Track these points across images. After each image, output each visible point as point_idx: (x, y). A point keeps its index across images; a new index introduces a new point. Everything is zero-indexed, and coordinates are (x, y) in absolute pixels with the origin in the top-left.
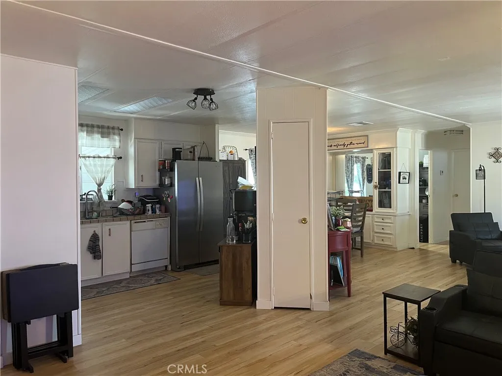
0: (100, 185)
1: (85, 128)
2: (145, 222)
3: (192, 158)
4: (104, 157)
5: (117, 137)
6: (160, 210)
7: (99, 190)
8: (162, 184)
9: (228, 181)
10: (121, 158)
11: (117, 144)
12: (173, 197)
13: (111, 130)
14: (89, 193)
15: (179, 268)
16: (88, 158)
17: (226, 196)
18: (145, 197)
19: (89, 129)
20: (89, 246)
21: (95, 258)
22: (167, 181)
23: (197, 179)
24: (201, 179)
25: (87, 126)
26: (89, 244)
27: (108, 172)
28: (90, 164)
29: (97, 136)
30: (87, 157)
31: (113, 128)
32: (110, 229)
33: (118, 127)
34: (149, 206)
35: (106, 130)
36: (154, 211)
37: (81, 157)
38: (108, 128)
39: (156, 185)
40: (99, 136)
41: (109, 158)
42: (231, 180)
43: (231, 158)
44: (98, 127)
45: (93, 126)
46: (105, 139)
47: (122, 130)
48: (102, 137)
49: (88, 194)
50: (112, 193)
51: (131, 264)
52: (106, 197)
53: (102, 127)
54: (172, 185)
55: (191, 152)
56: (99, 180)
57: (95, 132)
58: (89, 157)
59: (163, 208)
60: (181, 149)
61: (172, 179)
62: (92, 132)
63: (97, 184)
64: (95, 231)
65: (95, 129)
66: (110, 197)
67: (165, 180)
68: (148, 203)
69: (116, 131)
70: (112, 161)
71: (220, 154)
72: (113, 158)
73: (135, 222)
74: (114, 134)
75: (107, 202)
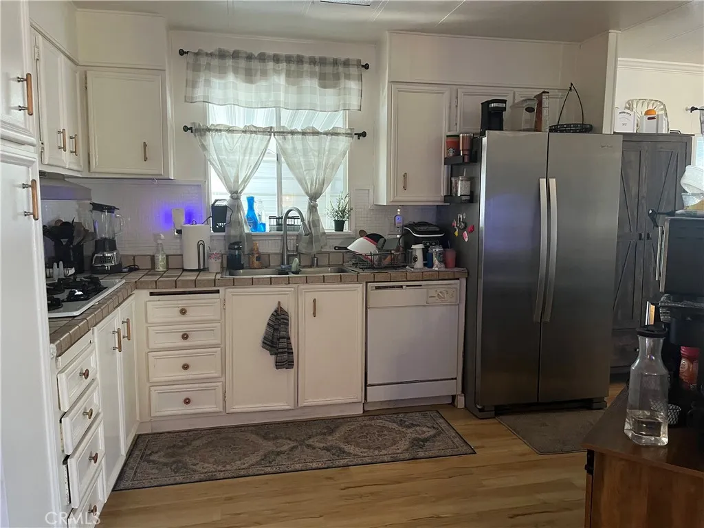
0: (314, 197)
1: (283, 65)
2: (401, 287)
3: (533, 127)
4: (326, 134)
5: (353, 85)
6: (443, 260)
7: (313, 209)
8: (450, 196)
9: (634, 190)
10: (364, 134)
11: (354, 101)
12: (473, 229)
13: (341, 69)
14: (290, 215)
15: (481, 410)
16: (289, 136)
17: (627, 230)
18: (413, 226)
19: (293, 67)
20: (265, 338)
21: (279, 365)
22: (461, 188)
23: (543, 182)
24: (553, 182)
25: (289, 59)
26: (266, 333)
27: (334, 167)
28: (294, 148)
29: (311, 83)
30: (288, 133)
31: (346, 63)
32: (314, 301)
33: (359, 61)
34: (418, 248)
35: (329, 69)
36: (428, 262)
37: (274, 133)
38: (335, 62)
39: (439, 199)
40: (315, 83)
41: (337, 134)
42: (644, 189)
43: (648, 128)
44: (313, 61)
45: (300, 60)
46: (330, 91)
47: (366, 67)
48: (323, 86)
49: (287, 217)
50: (343, 216)
51: (366, 385)
52: (328, 225)
53: (322, 62)
54: (473, 198)
55: (530, 110)
56: (312, 184)
57: (304, 74)
58: (293, 133)
59: (451, 255)
60: (504, 101)
61: (474, 182)
62: (300, 75)
63: (307, 193)
64: (279, 303)
65: (306, 67)
66: (339, 225)
67: (456, 184)
68: (417, 241)
69: (354, 71)
70: (343, 143)
71: (618, 117)
72: (347, 134)
73: (377, 288)
74: (348, 77)
75: (331, 235)
